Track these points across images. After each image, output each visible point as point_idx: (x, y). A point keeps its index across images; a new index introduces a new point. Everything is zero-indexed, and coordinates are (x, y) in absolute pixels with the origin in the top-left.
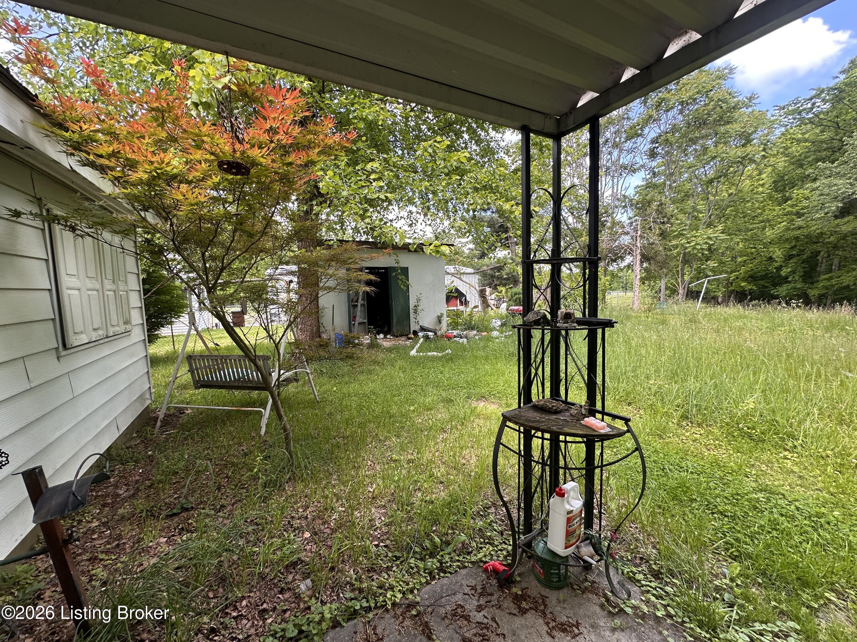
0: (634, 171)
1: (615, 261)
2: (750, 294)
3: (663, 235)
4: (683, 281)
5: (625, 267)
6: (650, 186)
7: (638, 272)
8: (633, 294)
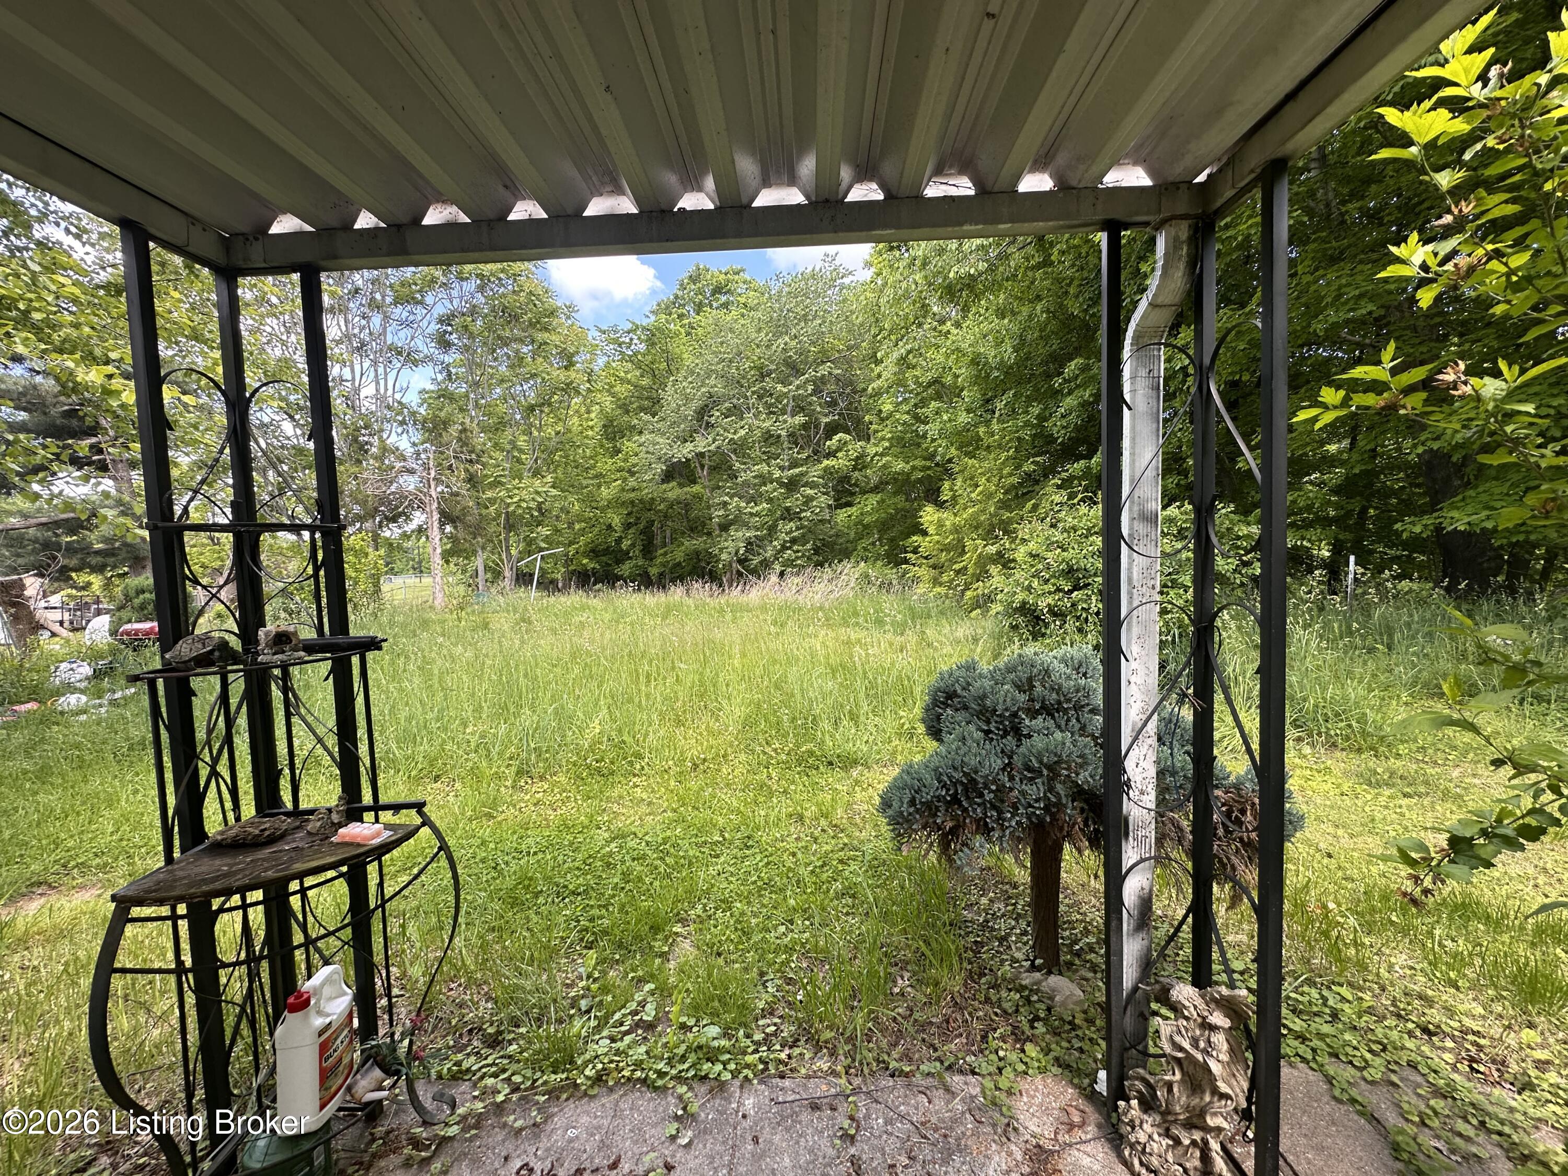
0: (415, 363)
1: (394, 520)
2: (594, 574)
3: (471, 479)
4: (509, 555)
5: (413, 532)
6: (444, 395)
7: (435, 544)
8: (431, 580)
